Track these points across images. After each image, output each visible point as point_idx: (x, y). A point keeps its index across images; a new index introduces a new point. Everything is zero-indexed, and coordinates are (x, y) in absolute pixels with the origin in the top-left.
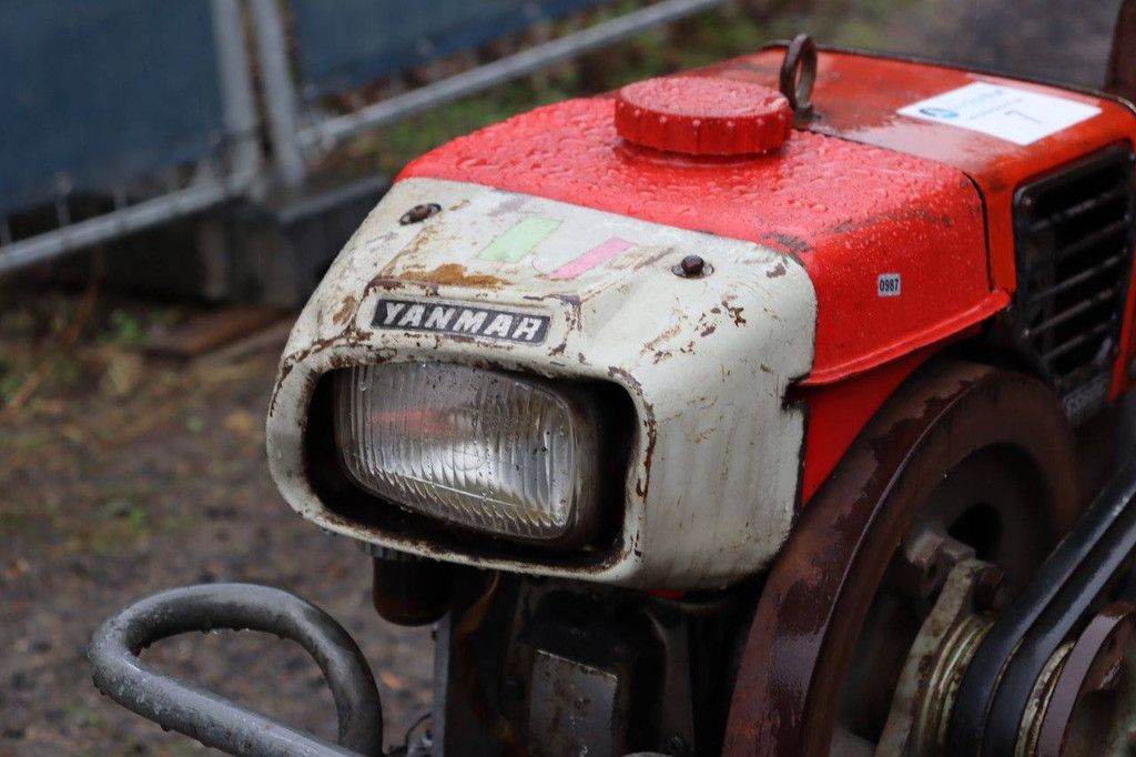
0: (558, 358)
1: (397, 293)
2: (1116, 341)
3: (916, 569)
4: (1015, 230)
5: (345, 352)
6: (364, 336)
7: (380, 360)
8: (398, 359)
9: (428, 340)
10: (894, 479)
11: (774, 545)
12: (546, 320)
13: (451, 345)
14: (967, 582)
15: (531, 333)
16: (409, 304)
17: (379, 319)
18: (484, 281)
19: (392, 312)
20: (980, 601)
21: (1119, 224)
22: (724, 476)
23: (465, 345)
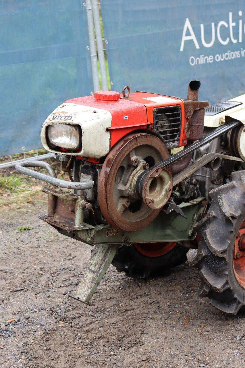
0: (72, 122)
1: (56, 115)
2: (179, 136)
3: (133, 161)
4: (153, 114)
5: (49, 123)
6: (51, 121)
7: (53, 124)
8: (55, 123)
9: (58, 120)
10: (125, 145)
11: (106, 152)
12: (72, 117)
13: (61, 121)
14: (142, 164)
15: (70, 119)
16: (57, 116)
17: (53, 118)
18: (66, 113)
19: (55, 117)
20: (144, 167)
21: (178, 118)
22: (96, 140)
23: (62, 121)
